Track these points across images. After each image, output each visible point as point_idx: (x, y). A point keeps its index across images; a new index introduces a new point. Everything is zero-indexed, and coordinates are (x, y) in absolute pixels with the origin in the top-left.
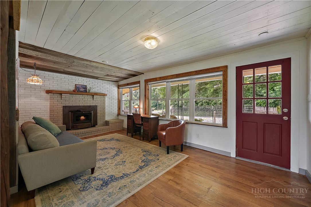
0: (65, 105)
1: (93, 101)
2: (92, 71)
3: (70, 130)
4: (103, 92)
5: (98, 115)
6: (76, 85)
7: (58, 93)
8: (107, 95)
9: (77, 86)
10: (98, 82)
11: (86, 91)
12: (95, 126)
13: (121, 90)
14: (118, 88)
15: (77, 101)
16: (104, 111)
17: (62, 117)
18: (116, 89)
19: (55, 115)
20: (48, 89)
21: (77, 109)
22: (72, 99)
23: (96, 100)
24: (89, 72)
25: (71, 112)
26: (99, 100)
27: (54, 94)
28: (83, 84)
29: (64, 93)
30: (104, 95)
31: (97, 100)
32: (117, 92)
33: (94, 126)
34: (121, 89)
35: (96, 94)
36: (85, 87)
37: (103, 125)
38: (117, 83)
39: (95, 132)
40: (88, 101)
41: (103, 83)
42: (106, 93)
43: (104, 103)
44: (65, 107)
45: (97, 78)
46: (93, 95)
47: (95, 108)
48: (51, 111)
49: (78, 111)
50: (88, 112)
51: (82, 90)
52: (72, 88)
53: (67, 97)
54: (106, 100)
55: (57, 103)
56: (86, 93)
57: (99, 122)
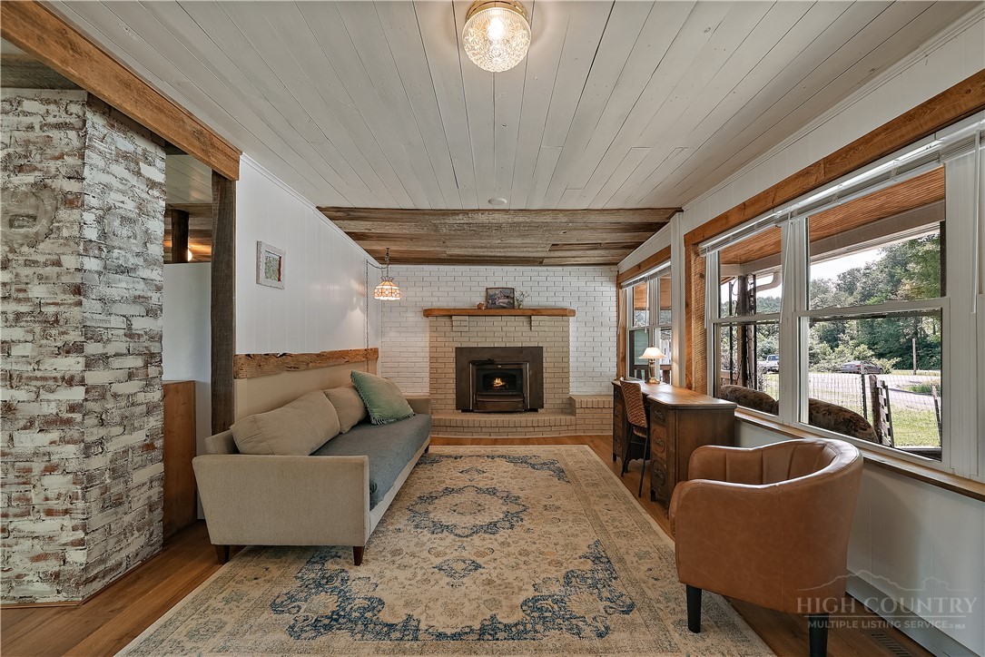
0: (459, 346)
1: (532, 334)
2: (499, 241)
3: (472, 411)
4: (565, 304)
5: (545, 375)
6: (487, 289)
7: (444, 316)
8: (574, 311)
9: (491, 292)
10: (547, 274)
11: (511, 306)
12: (537, 411)
13: (629, 289)
14: (619, 286)
15: (488, 334)
16: (564, 365)
17: (454, 376)
18: (610, 290)
19: (439, 371)
20: (428, 306)
21: (486, 357)
22: (477, 329)
23: (537, 329)
24: (494, 246)
25: (474, 363)
26: (547, 329)
27: (439, 319)
28: (505, 286)
29: (456, 312)
30: (564, 313)
31: (543, 329)
32: (614, 299)
33: (534, 410)
34: (628, 285)
35: (538, 312)
36: (509, 294)
37: (563, 412)
38: (614, 268)
39: (527, 430)
40: (516, 334)
41: (562, 274)
42: (573, 307)
43: (566, 339)
44: (459, 351)
45: (539, 262)
46: (530, 314)
47: (535, 354)
48: (433, 359)
49: (490, 362)
50: (515, 367)
51: (502, 301)
52: (478, 298)
53: (463, 324)
54: (571, 329)
55: (444, 339)
56: (513, 312)
57: (549, 398)
